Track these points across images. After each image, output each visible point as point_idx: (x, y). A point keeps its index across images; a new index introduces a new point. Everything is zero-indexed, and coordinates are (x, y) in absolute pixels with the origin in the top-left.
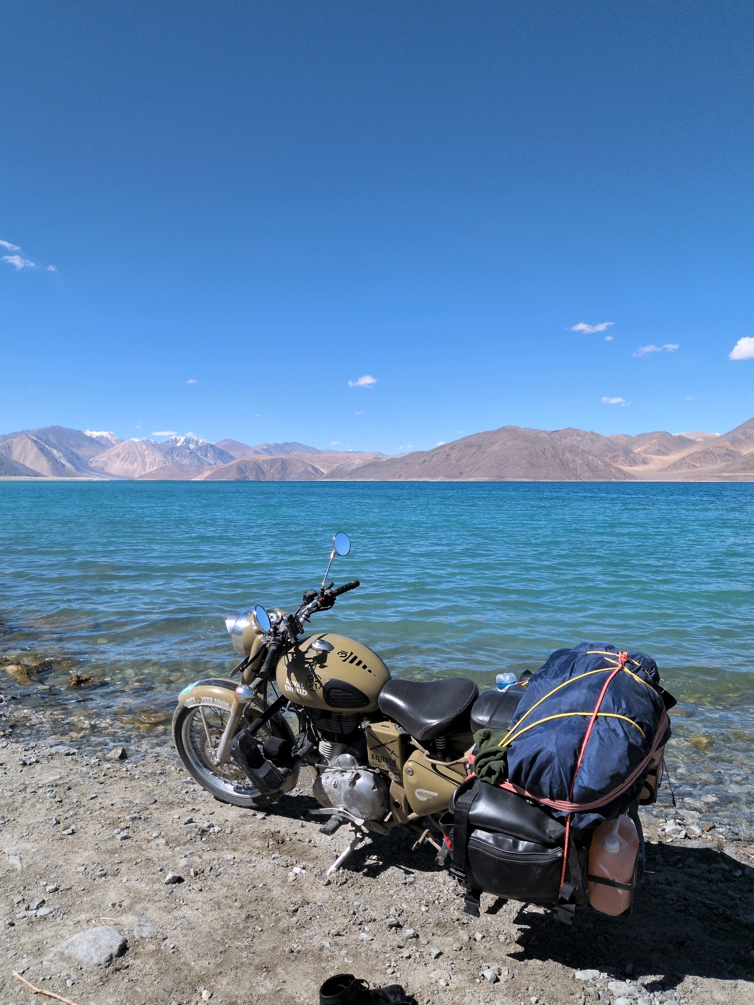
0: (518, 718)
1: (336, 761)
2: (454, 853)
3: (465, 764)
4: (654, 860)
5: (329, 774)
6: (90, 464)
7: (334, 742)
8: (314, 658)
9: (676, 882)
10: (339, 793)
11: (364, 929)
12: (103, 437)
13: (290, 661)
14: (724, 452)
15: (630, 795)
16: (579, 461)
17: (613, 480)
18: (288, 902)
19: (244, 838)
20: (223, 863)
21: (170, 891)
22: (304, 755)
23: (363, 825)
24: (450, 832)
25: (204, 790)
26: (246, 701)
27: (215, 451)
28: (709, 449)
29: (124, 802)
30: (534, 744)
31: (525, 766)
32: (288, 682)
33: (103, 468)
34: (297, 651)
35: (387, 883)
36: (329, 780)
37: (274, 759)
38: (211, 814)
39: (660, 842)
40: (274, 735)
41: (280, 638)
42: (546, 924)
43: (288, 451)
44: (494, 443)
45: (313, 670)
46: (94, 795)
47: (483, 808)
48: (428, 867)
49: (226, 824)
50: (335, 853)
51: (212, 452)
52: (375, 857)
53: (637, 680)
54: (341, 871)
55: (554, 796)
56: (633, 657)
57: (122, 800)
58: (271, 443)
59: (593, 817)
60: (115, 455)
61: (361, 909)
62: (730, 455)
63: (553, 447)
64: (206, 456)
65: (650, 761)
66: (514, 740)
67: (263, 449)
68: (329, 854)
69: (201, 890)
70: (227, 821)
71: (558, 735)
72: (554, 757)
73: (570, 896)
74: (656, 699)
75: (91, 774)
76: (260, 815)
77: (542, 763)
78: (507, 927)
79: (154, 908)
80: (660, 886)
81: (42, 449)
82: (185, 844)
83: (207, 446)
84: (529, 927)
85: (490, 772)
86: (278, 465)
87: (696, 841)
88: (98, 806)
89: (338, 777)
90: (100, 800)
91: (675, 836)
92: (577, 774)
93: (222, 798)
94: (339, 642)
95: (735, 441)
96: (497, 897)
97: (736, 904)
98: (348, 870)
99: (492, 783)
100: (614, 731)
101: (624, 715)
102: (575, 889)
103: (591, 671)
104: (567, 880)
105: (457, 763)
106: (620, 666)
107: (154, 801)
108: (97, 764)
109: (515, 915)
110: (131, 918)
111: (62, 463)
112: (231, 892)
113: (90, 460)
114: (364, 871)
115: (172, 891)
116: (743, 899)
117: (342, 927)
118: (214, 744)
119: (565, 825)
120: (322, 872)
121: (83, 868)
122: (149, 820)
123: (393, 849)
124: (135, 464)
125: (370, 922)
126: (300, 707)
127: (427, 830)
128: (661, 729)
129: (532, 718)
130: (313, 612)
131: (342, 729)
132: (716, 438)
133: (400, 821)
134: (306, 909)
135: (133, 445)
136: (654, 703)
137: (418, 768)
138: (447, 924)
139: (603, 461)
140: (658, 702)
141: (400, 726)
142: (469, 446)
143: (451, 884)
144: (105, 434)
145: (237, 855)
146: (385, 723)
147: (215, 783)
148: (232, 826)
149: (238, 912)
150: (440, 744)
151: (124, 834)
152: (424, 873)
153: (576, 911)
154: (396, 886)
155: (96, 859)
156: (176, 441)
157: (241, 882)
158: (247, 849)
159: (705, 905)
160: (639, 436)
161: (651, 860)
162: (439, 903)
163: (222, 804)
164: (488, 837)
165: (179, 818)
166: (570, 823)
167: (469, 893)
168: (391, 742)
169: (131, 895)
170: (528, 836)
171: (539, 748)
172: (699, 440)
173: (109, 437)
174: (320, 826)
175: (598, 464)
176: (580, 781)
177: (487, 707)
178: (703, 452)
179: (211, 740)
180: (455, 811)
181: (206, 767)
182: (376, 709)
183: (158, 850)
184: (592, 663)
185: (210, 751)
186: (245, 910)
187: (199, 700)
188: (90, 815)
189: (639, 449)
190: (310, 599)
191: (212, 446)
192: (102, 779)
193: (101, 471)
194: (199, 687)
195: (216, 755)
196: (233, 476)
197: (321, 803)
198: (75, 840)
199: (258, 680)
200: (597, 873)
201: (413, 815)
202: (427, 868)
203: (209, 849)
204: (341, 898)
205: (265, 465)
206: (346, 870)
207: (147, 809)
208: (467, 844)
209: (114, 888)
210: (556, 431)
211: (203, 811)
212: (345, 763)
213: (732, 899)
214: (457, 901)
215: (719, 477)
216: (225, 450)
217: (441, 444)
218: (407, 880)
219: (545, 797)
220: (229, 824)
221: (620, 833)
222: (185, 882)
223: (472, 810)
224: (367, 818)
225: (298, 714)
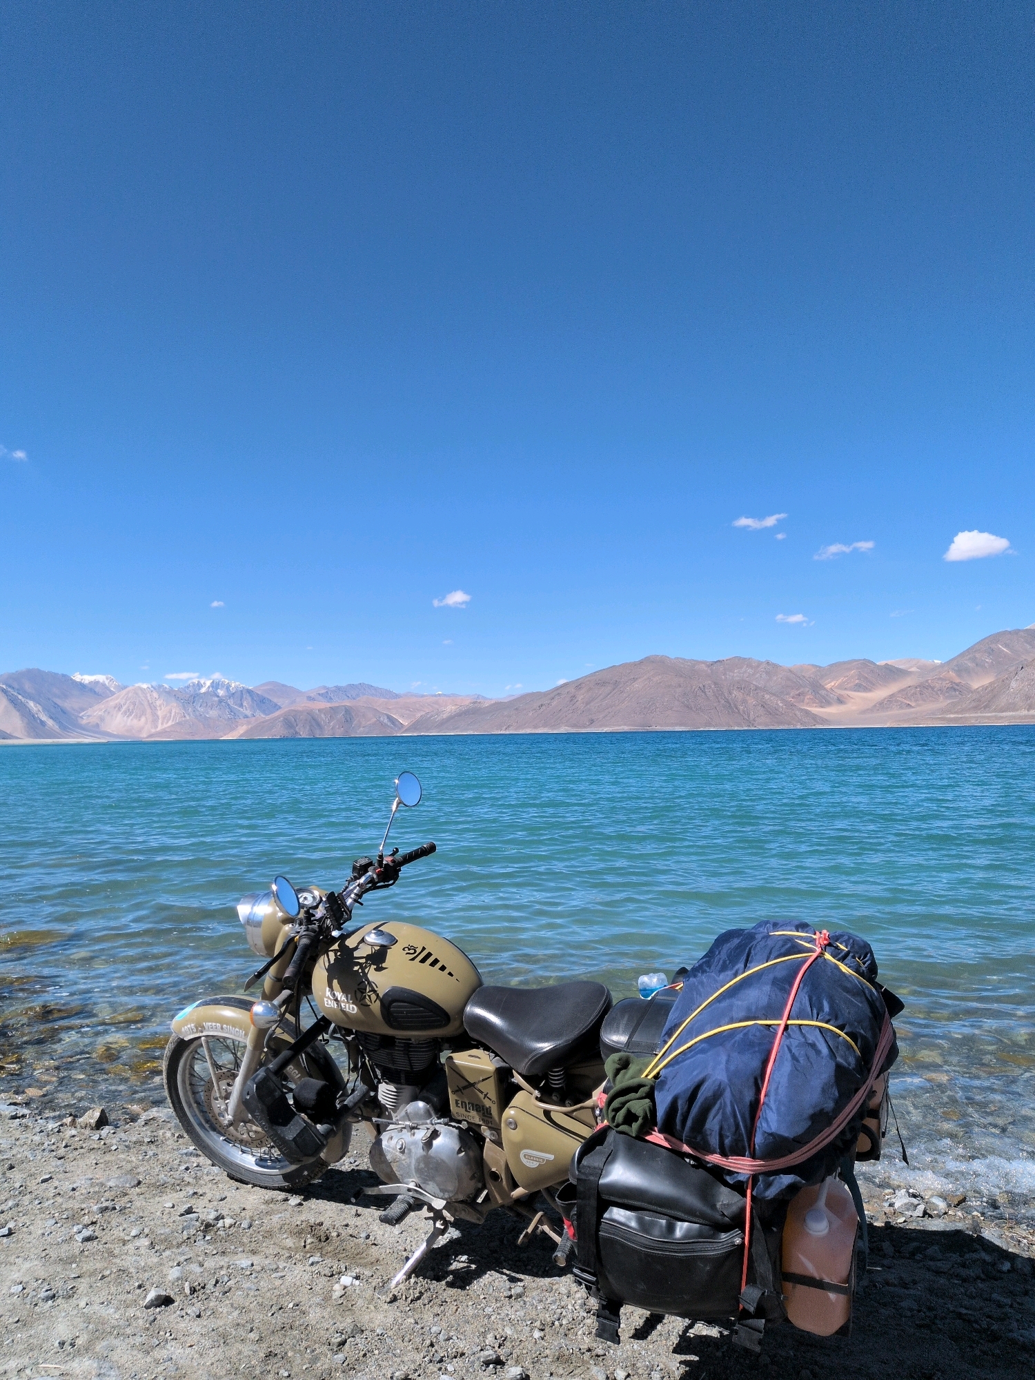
0: (670, 1034)
1: (403, 1113)
2: (579, 1247)
3: (593, 1109)
4: (880, 1249)
5: (393, 1133)
6: (80, 720)
7: (401, 1084)
8: (368, 957)
9: (915, 1282)
10: (408, 1161)
11: (446, 1369)
12: (98, 682)
13: (332, 962)
14: (947, 686)
15: (840, 1144)
16: (751, 701)
17: (799, 727)
18: (331, 1331)
19: (269, 1234)
20: (235, 1273)
21: (152, 1318)
22: (356, 1104)
23: (444, 1208)
24: (572, 1213)
25: (213, 1165)
26: (268, 1026)
27: (253, 699)
28: (927, 681)
29: (92, 1185)
30: (693, 1072)
31: (681, 1104)
32: (328, 993)
33: (98, 725)
34: (343, 947)
35: (482, 1297)
36: (394, 1142)
37: (309, 1111)
38: (221, 1200)
39: (887, 1223)
40: (311, 1076)
41: (315, 927)
42: (723, 1352)
43: (354, 696)
44: (635, 680)
45: (365, 975)
46: (48, 1176)
47: (621, 1174)
48: (545, 1270)
49: (243, 1214)
50: (404, 1253)
51: (250, 699)
52: (464, 1258)
53: (844, 970)
54: (412, 1280)
55: (727, 1149)
56: (837, 938)
57: (89, 1182)
58: (331, 685)
59: (787, 1179)
60: (115, 708)
61: (441, 1337)
62: (955, 690)
63: (715, 684)
64: (241, 705)
65: (868, 1093)
66: (665, 1067)
67: (319, 694)
68: (395, 1255)
69: (199, 1316)
70: (244, 1209)
71: (729, 1056)
72: (724, 1090)
73: (755, 1305)
74: (874, 998)
75: (46, 1144)
76: (295, 1200)
77: (706, 1099)
78: (664, 1359)
79: (124, 1346)
80: (892, 1289)
81: (14, 702)
82: (179, 1245)
83: (241, 691)
84: (697, 1358)
85: (630, 1118)
86: (340, 716)
87: (940, 1220)
88: (52, 1192)
89: (406, 1136)
90: (56, 1183)
91: (909, 1213)
92: (760, 1113)
93: (239, 1176)
94: (405, 934)
95: (961, 670)
96: (649, 1313)
97: (1006, 1314)
98: (424, 1279)
99: (634, 1135)
100: (813, 1046)
101: (827, 1022)
102: (763, 1294)
103: (775, 958)
104: (751, 1281)
105: (582, 1108)
106: (818, 950)
107: (136, 1182)
108: (57, 1130)
109: (675, 1340)
110: (87, 1363)
111: (41, 720)
112: (245, 1317)
113: (81, 715)
114: (448, 1279)
115: (155, 1319)
116: (1015, 1305)
117: (412, 1367)
118: (224, 1094)
119: (744, 1195)
120: (384, 1283)
121: (20, 1287)
122: (127, 1211)
123: (492, 1244)
124: (143, 719)
125: (455, 1357)
126: (349, 1032)
127: (540, 1214)
128: (883, 1044)
129: (691, 1032)
130: (367, 890)
131: (410, 1063)
132: (935, 668)
133: (500, 1201)
134: (358, 1340)
135: (140, 692)
136: (871, 1004)
137: (523, 1119)
138: (573, 1357)
139: (783, 701)
140: (878, 1004)
141: (497, 1055)
142: (602, 683)
143: (578, 1295)
144: (101, 678)
145: (256, 1259)
146: (474, 1052)
147: (228, 1153)
148: (251, 1218)
149: (254, 1348)
150: (557, 1080)
151: (87, 1233)
152: (538, 1280)
153: (767, 1331)
154: (496, 1300)
155: (42, 1274)
156: (200, 686)
157: (261, 1300)
158: (272, 1250)
159: (960, 1315)
160: (831, 666)
161: (876, 1250)
162: (561, 1325)
163: (238, 1184)
164: (629, 1219)
165: (173, 1207)
166: (752, 1190)
167: (603, 1307)
168: (483, 1080)
169: (91, 1327)
170: (689, 1214)
171: (701, 1077)
172: (914, 669)
173: (107, 682)
174: (381, 1213)
175: (777, 704)
176: (764, 1125)
177: (624, 1021)
178: (919, 686)
179: (219, 1088)
180: (579, 1180)
181: (214, 1129)
182: (460, 1031)
183: (137, 1255)
184: (776, 947)
185: (218, 1105)
186: (264, 1345)
187: (199, 1027)
188: (39, 1206)
189: (833, 684)
190: (363, 870)
191: (249, 691)
192: (62, 1152)
193: (95, 729)
194: (200, 1008)
195: (226, 1110)
196: (278, 732)
197: (382, 1178)
198: (12, 1245)
199: (286, 993)
200: (795, 1269)
201: (519, 1192)
202: (543, 1272)
203: (215, 1252)
204: (413, 1321)
205: (323, 716)
206: (421, 1278)
207: (126, 1194)
208: (598, 1230)
209: (64, 1317)
210: (719, 661)
211: (209, 1196)
212: (416, 1115)
213: (1000, 1306)
214: (588, 1321)
215: (943, 719)
216: (266, 696)
217: (562, 682)
218: (513, 1292)
219: (713, 1152)
220: (247, 1214)
221: (828, 1204)
222: (176, 1304)
223: (604, 1177)
224: (450, 1198)
225: (347, 1044)
